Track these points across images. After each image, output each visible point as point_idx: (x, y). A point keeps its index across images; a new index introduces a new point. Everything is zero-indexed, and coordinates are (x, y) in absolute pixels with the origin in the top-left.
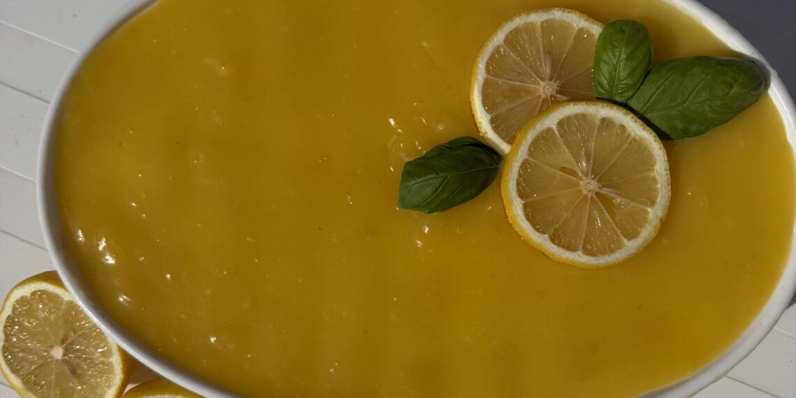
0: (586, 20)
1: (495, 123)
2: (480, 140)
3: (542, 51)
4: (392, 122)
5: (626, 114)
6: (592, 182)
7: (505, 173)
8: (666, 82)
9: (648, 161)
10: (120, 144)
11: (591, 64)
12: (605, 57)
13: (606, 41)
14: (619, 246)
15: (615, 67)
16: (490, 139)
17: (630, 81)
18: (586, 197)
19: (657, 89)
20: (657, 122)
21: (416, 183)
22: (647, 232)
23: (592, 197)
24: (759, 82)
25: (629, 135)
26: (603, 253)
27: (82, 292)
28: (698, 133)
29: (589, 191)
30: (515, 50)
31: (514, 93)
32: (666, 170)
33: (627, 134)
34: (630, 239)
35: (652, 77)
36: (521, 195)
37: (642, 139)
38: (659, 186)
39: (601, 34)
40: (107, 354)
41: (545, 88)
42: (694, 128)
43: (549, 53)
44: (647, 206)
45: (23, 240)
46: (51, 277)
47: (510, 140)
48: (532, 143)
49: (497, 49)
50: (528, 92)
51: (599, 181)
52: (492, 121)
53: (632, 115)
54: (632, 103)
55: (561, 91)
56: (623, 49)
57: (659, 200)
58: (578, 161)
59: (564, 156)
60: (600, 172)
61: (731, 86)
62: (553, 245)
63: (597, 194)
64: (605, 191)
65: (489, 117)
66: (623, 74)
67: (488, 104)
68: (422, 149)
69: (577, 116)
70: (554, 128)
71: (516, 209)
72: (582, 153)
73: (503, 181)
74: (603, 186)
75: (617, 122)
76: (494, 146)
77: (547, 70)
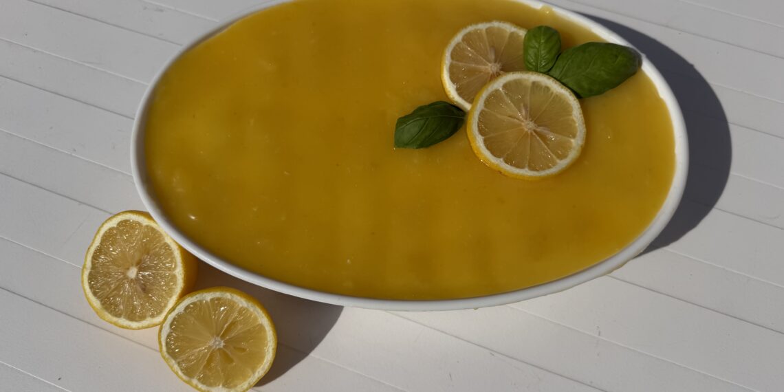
0: (515, 27)
1: (460, 91)
3: (487, 44)
5: (549, 79)
6: (530, 123)
7: (469, 120)
9: (567, 109)
10: (194, 116)
11: (521, 52)
12: (530, 45)
13: (530, 37)
14: (554, 164)
15: (538, 49)
16: (456, 102)
17: (550, 57)
18: (527, 132)
19: (568, 61)
20: (570, 86)
21: (406, 126)
22: (573, 155)
23: (531, 134)
24: (634, 62)
25: (552, 93)
26: (543, 169)
28: (600, 93)
29: (529, 129)
30: (469, 45)
31: (471, 72)
32: (580, 114)
33: (551, 92)
34: (561, 159)
36: (481, 132)
38: (577, 125)
39: (526, 34)
40: (173, 266)
41: (491, 68)
42: (596, 89)
43: (493, 47)
44: (571, 137)
47: (471, 101)
48: (486, 99)
49: (458, 45)
50: (480, 70)
51: (535, 122)
52: (457, 90)
53: (553, 79)
54: (552, 72)
55: (502, 70)
57: (578, 134)
59: (511, 108)
60: (535, 116)
61: (617, 57)
62: (507, 165)
64: (539, 129)
65: (455, 86)
66: (544, 53)
67: (453, 79)
69: (515, 81)
70: (501, 89)
71: (479, 143)
72: (522, 105)
73: (468, 126)
74: (539, 126)
75: (543, 84)
76: (459, 106)
77: (492, 56)
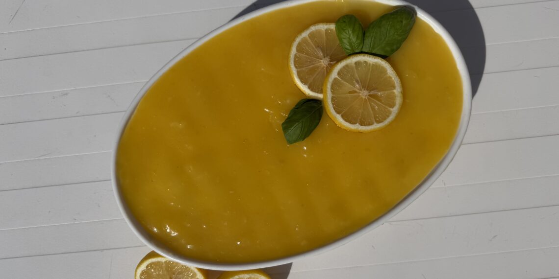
0: (326, 25)
1: (311, 88)
2: (308, 98)
3: (314, 47)
4: (267, 110)
5: (364, 56)
6: (365, 91)
7: (326, 107)
8: (374, 34)
9: (383, 71)
10: (152, 181)
11: (338, 42)
12: (342, 36)
13: (339, 29)
14: (390, 113)
15: (349, 38)
16: (312, 96)
17: (359, 41)
18: (365, 99)
19: (372, 39)
20: (378, 53)
21: (291, 130)
22: (398, 101)
23: (368, 98)
24: (412, 14)
25: (370, 64)
26: (385, 119)
27: (170, 254)
28: (398, 48)
29: (365, 96)
30: (303, 52)
31: (312, 71)
32: (392, 71)
34: (393, 108)
35: (367, 34)
36: (338, 113)
37: (376, 63)
38: (393, 79)
39: (336, 27)
40: (195, 275)
41: (324, 62)
42: (395, 47)
43: (318, 46)
44: (392, 89)
45: (125, 248)
46: (152, 255)
47: (321, 91)
48: (331, 88)
49: (296, 56)
50: (318, 68)
51: (367, 90)
52: (309, 88)
53: (367, 55)
54: (364, 50)
55: (331, 60)
56: (349, 30)
57: (396, 85)
58: (354, 86)
59: (348, 86)
60: (367, 86)
61: (402, 22)
62: (363, 127)
63: (369, 95)
64: (372, 93)
65: (307, 86)
66: (354, 39)
67: (303, 81)
68: (285, 115)
69: (344, 67)
70: (337, 77)
71: (339, 120)
72: (354, 81)
73: (327, 111)
74: (370, 91)
75: (362, 61)
76: (315, 98)
77: (321, 54)
